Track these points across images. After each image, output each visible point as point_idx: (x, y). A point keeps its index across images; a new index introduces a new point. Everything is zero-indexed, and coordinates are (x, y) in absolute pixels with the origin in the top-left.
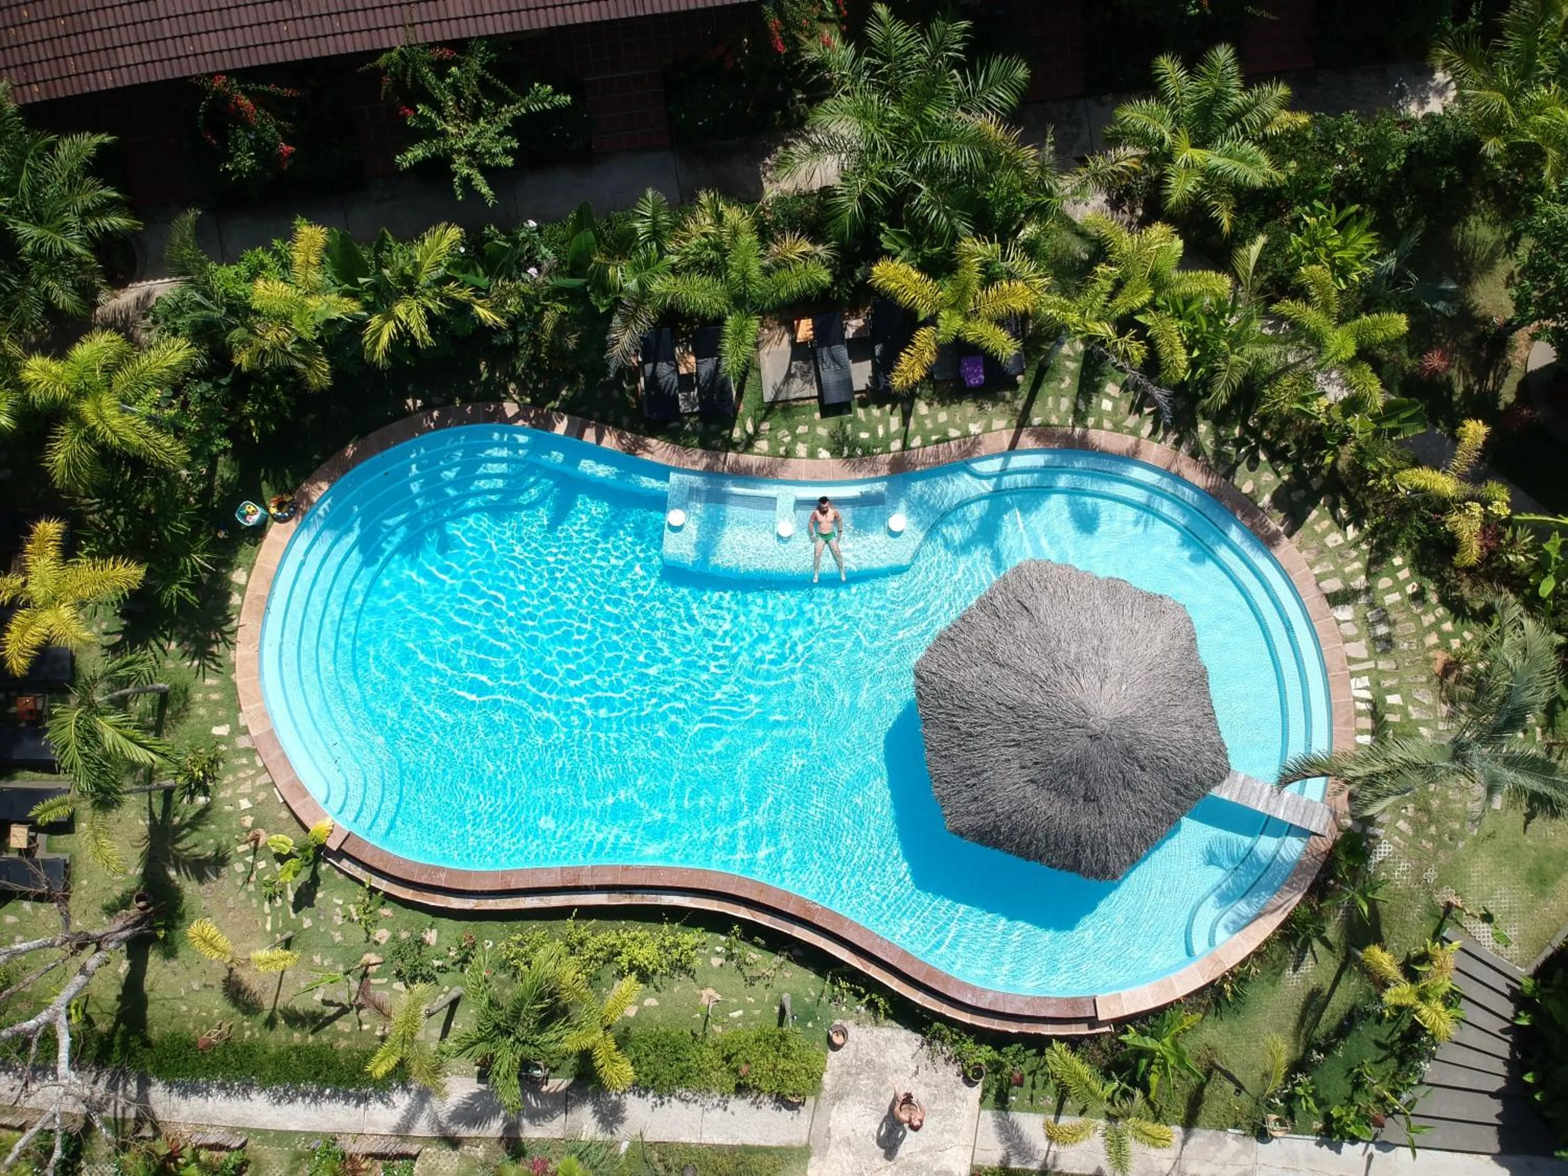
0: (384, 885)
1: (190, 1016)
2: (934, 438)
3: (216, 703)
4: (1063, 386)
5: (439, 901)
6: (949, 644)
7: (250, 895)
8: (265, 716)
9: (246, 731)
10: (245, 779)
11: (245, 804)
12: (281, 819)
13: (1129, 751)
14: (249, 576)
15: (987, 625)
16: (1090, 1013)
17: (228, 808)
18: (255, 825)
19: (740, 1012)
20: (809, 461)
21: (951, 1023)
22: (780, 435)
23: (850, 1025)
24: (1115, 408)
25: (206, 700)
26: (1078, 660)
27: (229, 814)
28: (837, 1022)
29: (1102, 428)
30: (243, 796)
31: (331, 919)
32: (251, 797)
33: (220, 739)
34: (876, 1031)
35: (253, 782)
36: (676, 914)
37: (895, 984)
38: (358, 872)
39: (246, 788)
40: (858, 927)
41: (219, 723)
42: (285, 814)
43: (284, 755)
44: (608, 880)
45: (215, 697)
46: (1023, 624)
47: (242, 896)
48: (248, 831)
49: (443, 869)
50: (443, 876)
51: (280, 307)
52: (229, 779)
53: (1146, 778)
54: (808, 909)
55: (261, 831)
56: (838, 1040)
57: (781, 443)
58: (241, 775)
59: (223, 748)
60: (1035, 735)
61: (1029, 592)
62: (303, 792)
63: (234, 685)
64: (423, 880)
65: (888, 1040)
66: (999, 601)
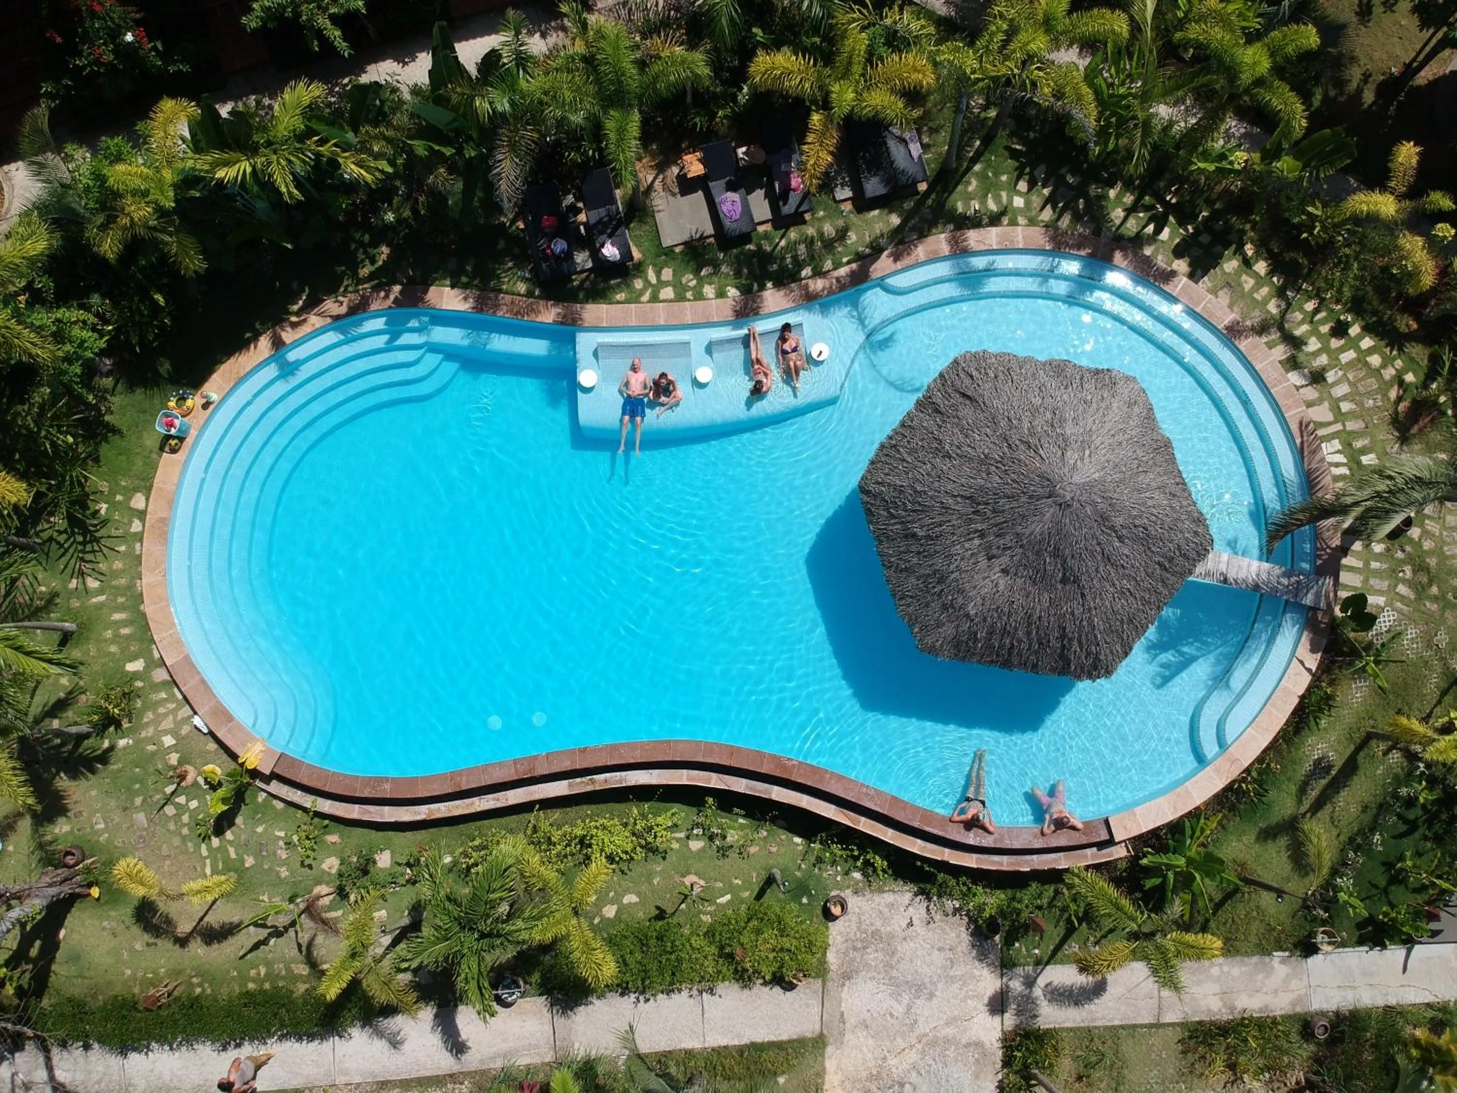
0: (326, 806)
1: (135, 979)
2: (845, 260)
3: (128, 637)
4: (970, 189)
5: (389, 814)
6: (892, 452)
7: (184, 839)
8: (178, 642)
9: (162, 663)
10: (166, 715)
11: (168, 741)
12: (210, 752)
13: (1104, 519)
14: (147, 499)
15: (929, 422)
16: (1104, 836)
17: (151, 748)
18: (181, 762)
19: (728, 897)
20: (719, 300)
21: (957, 871)
22: (684, 281)
23: (847, 894)
24: (1028, 203)
25: (116, 636)
26: (1032, 434)
27: (153, 754)
28: (834, 893)
29: (1017, 225)
30: (166, 732)
31: (275, 854)
32: (174, 733)
33: (136, 676)
34: (877, 898)
35: (175, 716)
36: (643, 793)
37: (889, 835)
38: (297, 796)
39: (168, 724)
40: (841, 778)
41: (134, 658)
42: (212, 746)
43: (203, 681)
44: (567, 765)
45: (125, 631)
46: (967, 412)
47: (176, 841)
48: (175, 768)
49: (387, 780)
50: (387, 786)
51: (138, 183)
52: (149, 716)
54: (784, 767)
55: (189, 768)
56: (836, 910)
57: (686, 288)
58: (161, 710)
59: (139, 684)
60: (1000, 519)
61: (967, 381)
62: (227, 717)
63: (144, 615)
64: (366, 794)
65: (891, 906)
66: (938, 398)
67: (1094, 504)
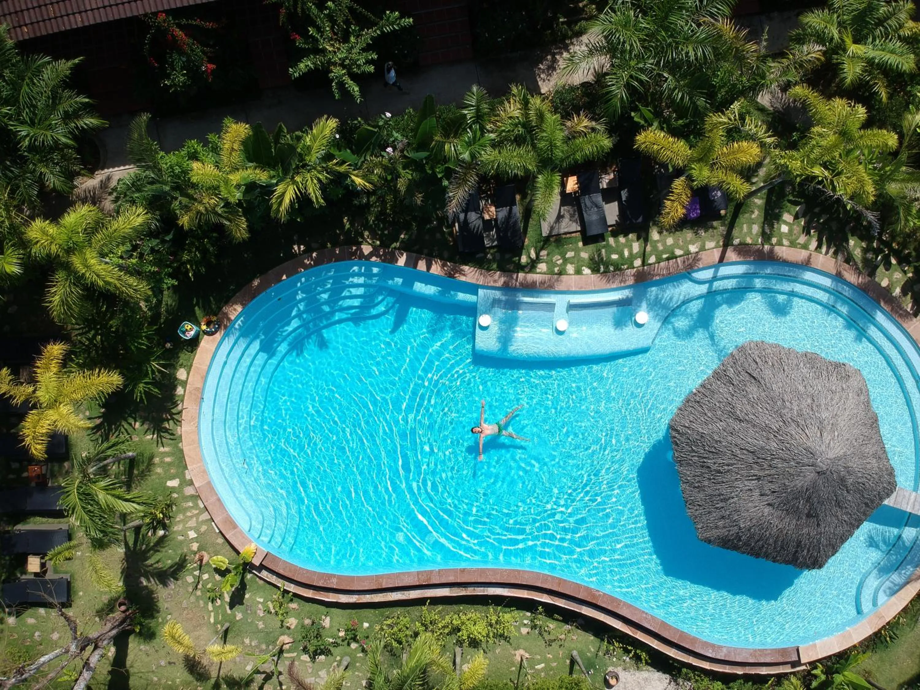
0: (292, 588)
1: (160, 684)
2: (665, 256)
3: (169, 464)
4: (753, 216)
5: (331, 598)
6: (696, 406)
7: (198, 598)
8: (205, 472)
9: (191, 483)
10: (192, 517)
11: (192, 534)
12: (218, 544)
13: (843, 480)
14: (188, 374)
15: (724, 390)
16: (794, 658)
17: (180, 538)
18: (200, 549)
19: (543, 665)
20: (577, 277)
21: (694, 668)
22: (554, 259)
23: (619, 671)
24: (790, 231)
25: (162, 462)
26: (800, 415)
27: (181, 542)
28: (610, 669)
29: (783, 245)
30: (191, 529)
31: (256, 613)
32: (196, 530)
33: (173, 490)
34: (637, 674)
35: (197, 519)
36: (498, 600)
37: (655, 644)
38: (273, 579)
39: (192, 523)
40: (630, 606)
41: (172, 478)
42: (221, 540)
43: (219, 500)
44: (451, 579)
45: (168, 460)
46: (753, 390)
47: (193, 599)
48: (195, 553)
49: (334, 576)
50: (335, 580)
51: (209, 181)
52: (180, 517)
53: (850, 498)
54: (594, 596)
55: (204, 553)
56: (613, 682)
57: (556, 265)
58: (189, 514)
59: (175, 495)
60: (773, 472)
61: (754, 366)
62: (234, 525)
63: (182, 451)
64: (320, 584)
65: (646, 680)
66: (731, 372)
67: (838, 472)
